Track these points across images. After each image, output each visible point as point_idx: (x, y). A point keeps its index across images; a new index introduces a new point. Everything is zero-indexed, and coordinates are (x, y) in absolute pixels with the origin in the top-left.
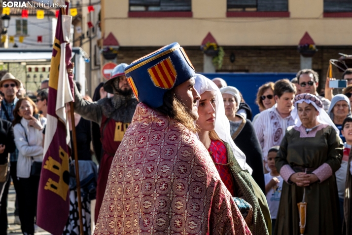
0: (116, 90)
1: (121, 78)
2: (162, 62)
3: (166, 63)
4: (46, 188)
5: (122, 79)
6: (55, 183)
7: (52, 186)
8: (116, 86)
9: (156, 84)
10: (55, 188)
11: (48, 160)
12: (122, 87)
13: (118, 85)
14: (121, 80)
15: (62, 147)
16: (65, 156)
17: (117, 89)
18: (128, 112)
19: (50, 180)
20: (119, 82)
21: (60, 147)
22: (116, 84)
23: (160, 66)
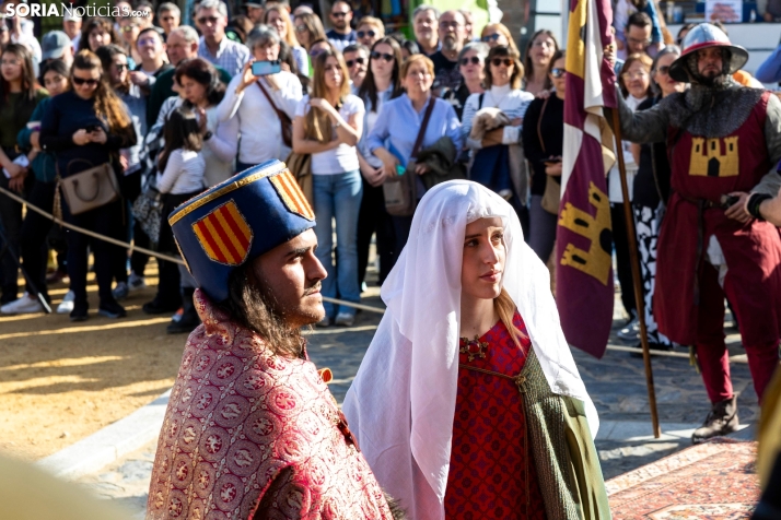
0: (694, 77)
1: (701, 54)
2: (218, 210)
3: (225, 212)
4: (563, 262)
5: (705, 55)
6: (580, 253)
7: (575, 258)
8: (693, 69)
9: (211, 254)
10: (582, 261)
11: (565, 209)
12: (704, 69)
13: (697, 66)
14: (702, 57)
15: (596, 184)
16: (602, 200)
17: (695, 73)
18: (716, 117)
19: (570, 247)
20: (697, 61)
21: (592, 184)
22: (693, 65)
23: (213, 219)
